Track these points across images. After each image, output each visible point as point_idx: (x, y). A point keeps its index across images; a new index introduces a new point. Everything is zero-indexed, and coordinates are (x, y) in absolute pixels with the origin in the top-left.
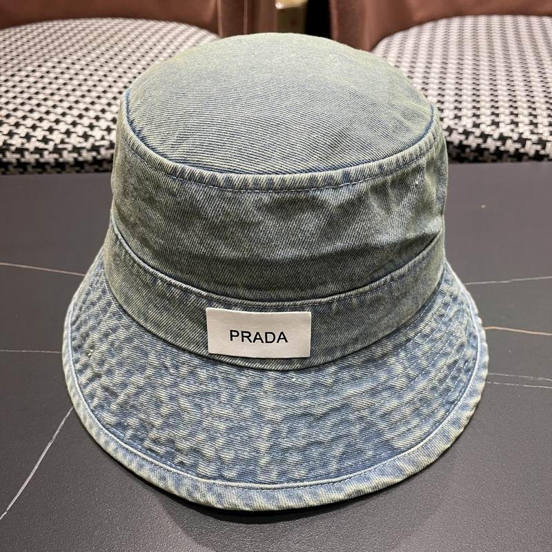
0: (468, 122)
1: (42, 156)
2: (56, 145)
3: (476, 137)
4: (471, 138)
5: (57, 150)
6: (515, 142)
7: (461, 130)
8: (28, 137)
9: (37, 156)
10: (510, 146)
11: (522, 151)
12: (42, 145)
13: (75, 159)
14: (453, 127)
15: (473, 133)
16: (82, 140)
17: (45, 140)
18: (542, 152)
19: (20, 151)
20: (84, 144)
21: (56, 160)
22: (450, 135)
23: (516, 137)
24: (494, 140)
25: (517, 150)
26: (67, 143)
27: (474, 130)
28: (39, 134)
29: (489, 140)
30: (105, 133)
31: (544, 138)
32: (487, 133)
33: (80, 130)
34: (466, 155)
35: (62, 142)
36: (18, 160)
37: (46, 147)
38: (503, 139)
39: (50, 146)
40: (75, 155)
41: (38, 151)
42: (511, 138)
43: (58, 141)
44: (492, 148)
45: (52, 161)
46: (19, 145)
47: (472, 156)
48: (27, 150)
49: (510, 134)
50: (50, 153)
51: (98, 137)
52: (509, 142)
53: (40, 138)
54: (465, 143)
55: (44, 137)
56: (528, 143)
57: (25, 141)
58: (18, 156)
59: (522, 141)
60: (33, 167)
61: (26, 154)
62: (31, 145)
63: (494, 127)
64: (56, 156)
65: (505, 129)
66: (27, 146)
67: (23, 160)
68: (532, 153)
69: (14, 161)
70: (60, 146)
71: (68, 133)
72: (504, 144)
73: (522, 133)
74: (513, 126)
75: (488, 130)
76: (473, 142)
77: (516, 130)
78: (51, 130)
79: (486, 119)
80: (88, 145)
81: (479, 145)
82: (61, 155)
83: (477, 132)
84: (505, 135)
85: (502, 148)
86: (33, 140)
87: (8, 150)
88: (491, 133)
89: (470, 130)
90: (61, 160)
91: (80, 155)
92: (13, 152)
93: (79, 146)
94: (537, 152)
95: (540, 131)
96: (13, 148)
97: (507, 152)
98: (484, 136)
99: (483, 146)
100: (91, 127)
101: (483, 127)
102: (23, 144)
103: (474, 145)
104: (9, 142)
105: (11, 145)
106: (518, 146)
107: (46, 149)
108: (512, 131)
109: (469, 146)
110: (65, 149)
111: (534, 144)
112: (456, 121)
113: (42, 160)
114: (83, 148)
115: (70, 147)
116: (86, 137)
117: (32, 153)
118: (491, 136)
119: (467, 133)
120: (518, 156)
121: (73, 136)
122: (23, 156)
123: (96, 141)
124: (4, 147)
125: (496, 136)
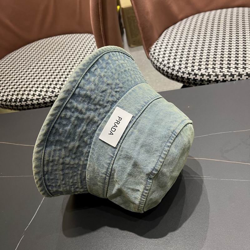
0: (189, 69)
1: (39, 101)
2: (43, 96)
3: (193, 75)
4: (191, 75)
5: (44, 98)
6: (207, 76)
7: (187, 73)
8: (34, 95)
9: (37, 101)
10: (206, 78)
11: (210, 79)
12: (38, 97)
13: (50, 100)
14: (184, 71)
15: (192, 73)
16: (51, 93)
17: (39, 95)
18: (217, 79)
19: (32, 100)
20: (52, 95)
21: (44, 101)
22: (183, 75)
23: (207, 74)
24: (199, 76)
25: (208, 79)
26: (47, 95)
27: (192, 72)
28: (37, 93)
29: (198, 76)
30: (59, 90)
31: (218, 74)
32: (196, 73)
33: (50, 90)
34: (191, 82)
35: (45, 95)
36: (31, 103)
37: (40, 97)
38: (202, 75)
39: (41, 97)
40: (50, 99)
41: (38, 99)
42: (205, 75)
43: (43, 95)
44: (199, 79)
45: (42, 102)
46: (31, 98)
47: (193, 82)
48: (34, 99)
49: (205, 73)
50: (41, 99)
51: (57, 92)
52: (205, 76)
53: (38, 95)
54: (189, 77)
55: (39, 94)
56: (212, 76)
57: (33, 96)
58: (31, 102)
59: (209, 75)
60: (37, 105)
61: (34, 101)
62: (35, 98)
63: (199, 71)
64: (43, 100)
65: (203, 71)
66: (34, 98)
67: (33, 103)
68: (214, 80)
69: (30, 104)
70: (45, 97)
71: (47, 92)
72: (203, 77)
73: (209, 72)
74: (206, 70)
75: (197, 72)
76: (192, 77)
77: (207, 71)
78: (41, 91)
79: (196, 68)
80: (54, 95)
81: (194, 78)
82: (45, 100)
83: (193, 73)
84: (203, 73)
85: (203, 79)
86: (36, 95)
87: (28, 100)
88: (198, 73)
89: (190, 72)
90: (45, 101)
91: (51, 99)
92: (30, 101)
93: (50, 96)
94: (215, 79)
95: (216, 71)
96: (29, 99)
97: (205, 80)
98: (196, 75)
99: (196, 78)
100: (54, 88)
101: (195, 71)
102: (32, 98)
103: (192, 78)
104: (28, 97)
105: (29, 98)
106: (208, 77)
107: (40, 99)
108: (206, 72)
109: (191, 79)
110: (46, 97)
111: (214, 76)
112: (186, 69)
113: (39, 102)
114: (52, 96)
115: (47, 97)
116: (53, 92)
117: (36, 100)
118: (198, 74)
119: (189, 74)
120: (209, 82)
121: (49, 92)
122: (33, 102)
123: (56, 93)
124: (27, 99)
125: (200, 74)
